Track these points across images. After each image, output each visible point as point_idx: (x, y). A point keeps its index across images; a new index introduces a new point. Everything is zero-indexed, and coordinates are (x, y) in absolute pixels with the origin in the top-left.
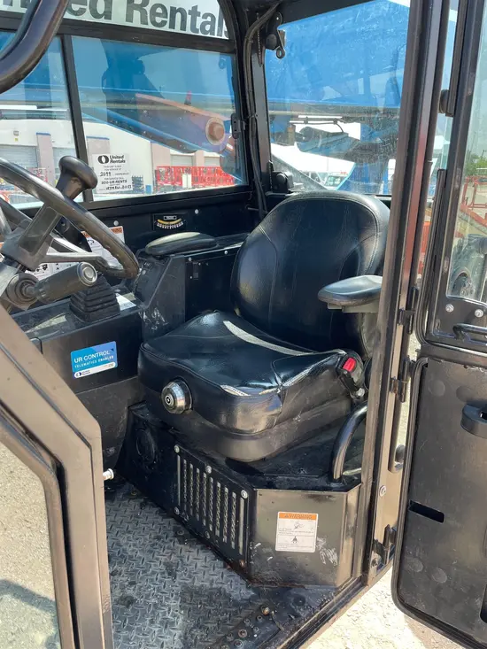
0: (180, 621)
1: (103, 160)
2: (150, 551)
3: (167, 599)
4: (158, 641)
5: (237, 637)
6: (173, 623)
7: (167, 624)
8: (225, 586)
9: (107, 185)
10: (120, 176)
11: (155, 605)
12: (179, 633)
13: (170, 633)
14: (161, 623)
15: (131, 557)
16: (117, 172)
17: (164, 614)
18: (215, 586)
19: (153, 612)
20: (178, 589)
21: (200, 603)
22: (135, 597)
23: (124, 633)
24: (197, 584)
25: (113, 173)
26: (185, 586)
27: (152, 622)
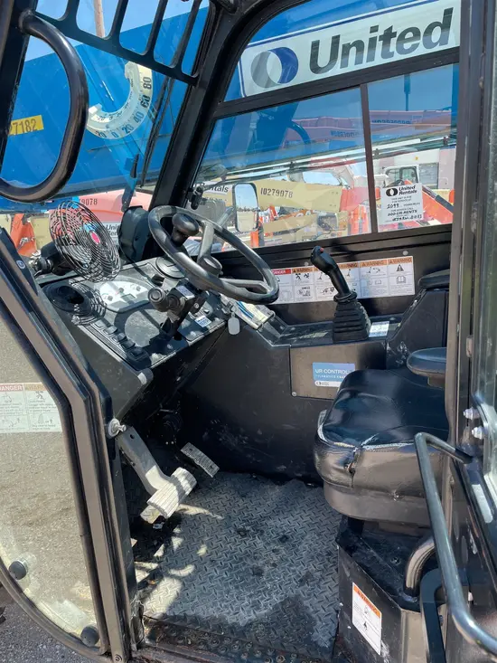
0: (264, 612)
1: (392, 192)
2: (312, 557)
3: (277, 593)
4: (238, 609)
5: (274, 657)
6: (258, 608)
7: (256, 606)
8: (319, 623)
9: (395, 217)
10: (410, 207)
11: (267, 589)
12: (253, 617)
13: (249, 612)
14: (254, 602)
15: (298, 550)
16: (406, 203)
17: (262, 599)
18: (314, 616)
19: (260, 591)
20: (291, 594)
21: (289, 616)
22: (265, 574)
23: (231, 587)
24: (306, 603)
25: (401, 204)
26: (297, 596)
27: (251, 596)
